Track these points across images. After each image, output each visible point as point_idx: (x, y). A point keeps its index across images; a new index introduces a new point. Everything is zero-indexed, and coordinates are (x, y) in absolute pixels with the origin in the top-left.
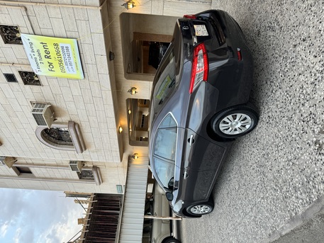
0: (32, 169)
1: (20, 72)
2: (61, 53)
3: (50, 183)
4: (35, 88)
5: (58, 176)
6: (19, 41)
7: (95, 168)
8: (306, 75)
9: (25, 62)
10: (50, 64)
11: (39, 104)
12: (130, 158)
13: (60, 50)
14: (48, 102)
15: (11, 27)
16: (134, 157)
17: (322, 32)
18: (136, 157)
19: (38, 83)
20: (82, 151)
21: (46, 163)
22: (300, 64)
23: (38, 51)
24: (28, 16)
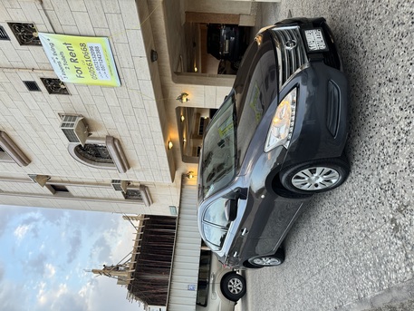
0: (68, 188)
1: (42, 79)
2: (90, 55)
3: (90, 203)
4: (62, 97)
5: (100, 195)
6: (37, 42)
7: (143, 187)
8: (388, 130)
9: (47, 67)
10: (78, 69)
11: (69, 117)
12: (184, 177)
13: (89, 51)
14: (79, 113)
15: (26, 25)
16: (188, 176)
17: (412, 78)
18: (191, 176)
19: (65, 91)
20: (125, 170)
21: (84, 180)
22: (384, 112)
23: (61, 53)
24: (44, 10)
